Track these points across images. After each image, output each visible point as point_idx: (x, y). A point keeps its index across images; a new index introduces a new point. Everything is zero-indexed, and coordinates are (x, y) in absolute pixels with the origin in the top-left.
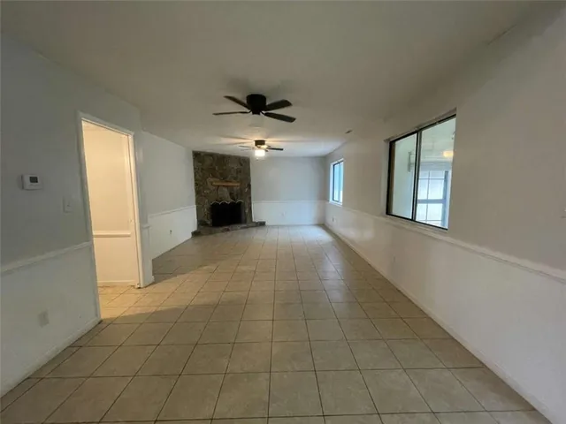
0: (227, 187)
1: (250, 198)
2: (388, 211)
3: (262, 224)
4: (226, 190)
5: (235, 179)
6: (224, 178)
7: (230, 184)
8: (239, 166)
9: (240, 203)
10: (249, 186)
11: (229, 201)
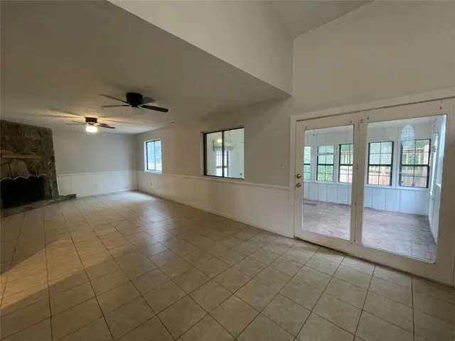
0: (24, 160)
1: (54, 172)
2: (205, 173)
3: (73, 197)
4: (22, 163)
5: (35, 151)
6: (19, 150)
7: (28, 157)
8: (38, 137)
9: (42, 178)
10: (53, 159)
11: (27, 176)
